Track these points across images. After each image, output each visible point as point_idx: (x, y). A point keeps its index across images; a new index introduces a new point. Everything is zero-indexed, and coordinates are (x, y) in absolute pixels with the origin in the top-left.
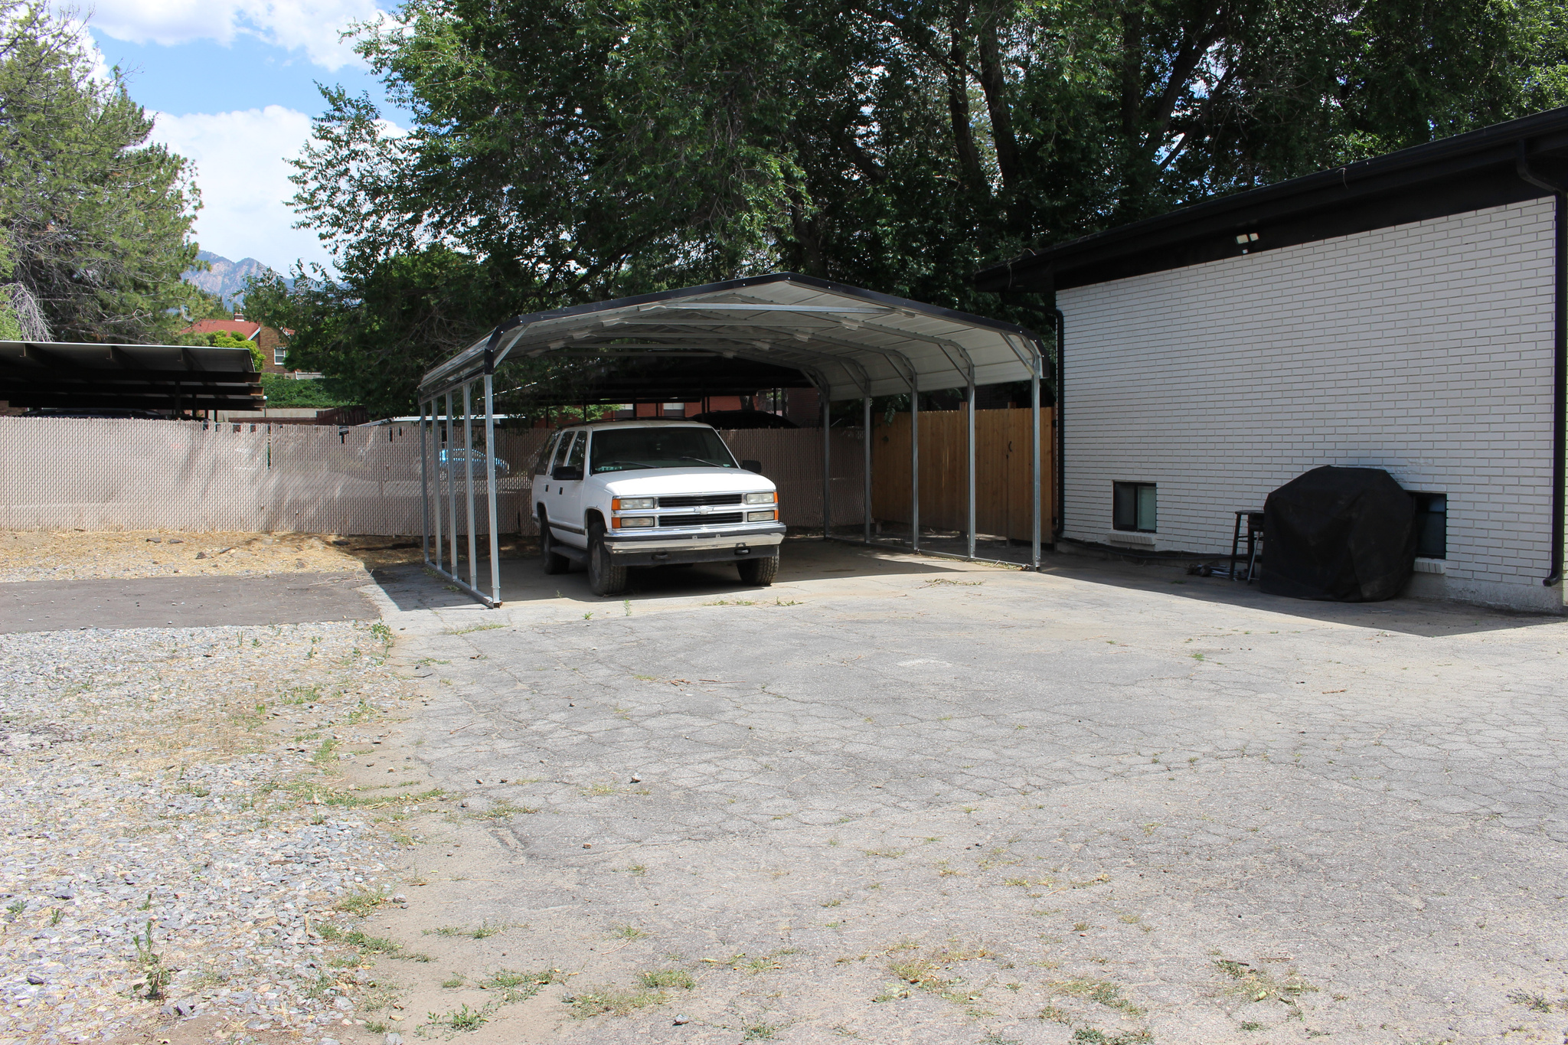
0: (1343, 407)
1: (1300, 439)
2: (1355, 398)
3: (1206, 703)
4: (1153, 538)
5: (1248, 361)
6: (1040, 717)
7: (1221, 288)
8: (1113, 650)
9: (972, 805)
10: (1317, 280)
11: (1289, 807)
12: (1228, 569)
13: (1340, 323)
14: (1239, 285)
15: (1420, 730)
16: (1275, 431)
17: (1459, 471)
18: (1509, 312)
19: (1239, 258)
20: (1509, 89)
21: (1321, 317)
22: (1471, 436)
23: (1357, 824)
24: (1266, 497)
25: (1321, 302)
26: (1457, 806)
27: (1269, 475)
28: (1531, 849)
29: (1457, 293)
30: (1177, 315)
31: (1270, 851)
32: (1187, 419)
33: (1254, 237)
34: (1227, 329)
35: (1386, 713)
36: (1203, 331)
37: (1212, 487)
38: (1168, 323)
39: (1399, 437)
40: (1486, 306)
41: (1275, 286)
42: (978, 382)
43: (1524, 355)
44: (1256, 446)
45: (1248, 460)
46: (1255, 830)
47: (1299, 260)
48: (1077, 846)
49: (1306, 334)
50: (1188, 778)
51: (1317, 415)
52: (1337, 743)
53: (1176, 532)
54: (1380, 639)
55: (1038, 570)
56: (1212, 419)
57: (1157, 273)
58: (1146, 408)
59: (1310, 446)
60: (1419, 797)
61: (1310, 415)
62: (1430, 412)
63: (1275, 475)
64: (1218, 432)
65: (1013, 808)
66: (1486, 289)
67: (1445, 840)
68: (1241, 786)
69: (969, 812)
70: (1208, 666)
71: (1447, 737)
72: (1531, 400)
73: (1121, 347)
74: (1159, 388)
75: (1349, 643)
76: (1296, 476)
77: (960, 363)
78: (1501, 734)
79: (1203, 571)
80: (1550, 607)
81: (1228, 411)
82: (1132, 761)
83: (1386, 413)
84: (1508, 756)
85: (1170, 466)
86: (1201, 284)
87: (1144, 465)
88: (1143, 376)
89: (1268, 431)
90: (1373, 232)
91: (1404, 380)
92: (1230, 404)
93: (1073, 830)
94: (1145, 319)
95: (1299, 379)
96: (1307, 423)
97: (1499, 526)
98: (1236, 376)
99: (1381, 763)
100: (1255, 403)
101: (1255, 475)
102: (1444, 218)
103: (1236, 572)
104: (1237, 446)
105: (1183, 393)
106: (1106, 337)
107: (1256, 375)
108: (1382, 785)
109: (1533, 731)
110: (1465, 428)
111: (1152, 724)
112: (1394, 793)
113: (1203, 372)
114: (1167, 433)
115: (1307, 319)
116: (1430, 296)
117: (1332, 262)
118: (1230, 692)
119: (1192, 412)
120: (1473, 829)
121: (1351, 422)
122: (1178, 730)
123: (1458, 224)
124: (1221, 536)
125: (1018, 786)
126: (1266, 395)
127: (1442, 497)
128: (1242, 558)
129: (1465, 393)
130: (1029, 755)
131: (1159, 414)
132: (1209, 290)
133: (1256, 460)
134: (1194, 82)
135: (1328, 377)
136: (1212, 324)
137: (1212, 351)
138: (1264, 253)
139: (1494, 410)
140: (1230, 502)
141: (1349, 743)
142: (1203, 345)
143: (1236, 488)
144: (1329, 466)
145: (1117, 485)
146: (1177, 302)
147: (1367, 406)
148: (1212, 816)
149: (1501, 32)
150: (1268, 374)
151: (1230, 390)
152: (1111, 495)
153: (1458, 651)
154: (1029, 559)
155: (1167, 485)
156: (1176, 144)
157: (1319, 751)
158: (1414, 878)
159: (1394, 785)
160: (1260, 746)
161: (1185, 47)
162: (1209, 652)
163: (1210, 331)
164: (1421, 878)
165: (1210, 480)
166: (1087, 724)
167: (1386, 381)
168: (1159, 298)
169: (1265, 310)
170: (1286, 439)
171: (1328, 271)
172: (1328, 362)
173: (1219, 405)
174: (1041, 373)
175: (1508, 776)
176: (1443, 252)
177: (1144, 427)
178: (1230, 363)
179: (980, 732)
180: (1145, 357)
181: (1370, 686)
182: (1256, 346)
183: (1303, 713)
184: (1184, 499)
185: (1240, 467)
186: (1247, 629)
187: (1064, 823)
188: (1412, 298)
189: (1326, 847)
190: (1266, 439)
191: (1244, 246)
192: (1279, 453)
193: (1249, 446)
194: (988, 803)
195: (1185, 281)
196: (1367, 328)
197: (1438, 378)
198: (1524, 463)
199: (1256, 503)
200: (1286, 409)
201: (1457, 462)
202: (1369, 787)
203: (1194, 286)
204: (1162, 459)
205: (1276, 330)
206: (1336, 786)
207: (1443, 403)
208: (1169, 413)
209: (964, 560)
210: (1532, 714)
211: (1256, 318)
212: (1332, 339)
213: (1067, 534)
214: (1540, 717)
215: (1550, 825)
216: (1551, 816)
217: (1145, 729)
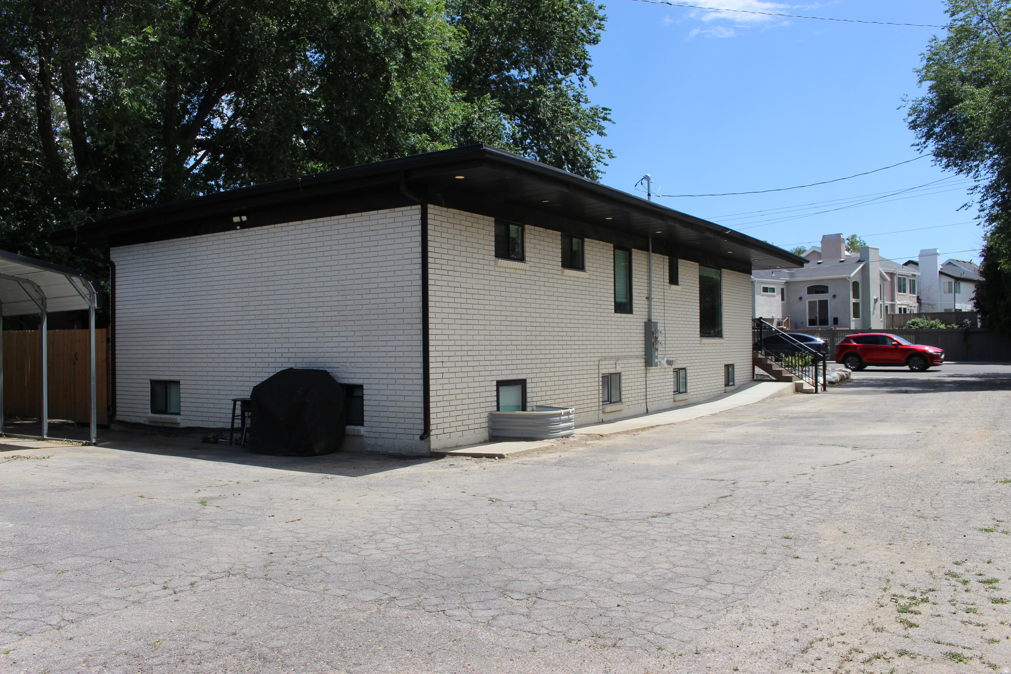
0: (300, 330)
1: (273, 351)
2: (307, 325)
3: (205, 537)
4: (178, 418)
5: (240, 300)
6: (80, 561)
7: (222, 251)
8: (142, 502)
9: (11, 646)
10: (284, 248)
11: (259, 612)
12: (229, 438)
13: (298, 276)
14: (235, 249)
15: (347, 543)
16: (258, 346)
17: (370, 370)
18: (397, 273)
19: (235, 231)
20: (398, 144)
21: (286, 272)
22: (376, 349)
23: (305, 618)
24: (252, 389)
25: (286, 263)
26: (369, 596)
27: (254, 374)
28: (414, 620)
29: (367, 260)
30: (194, 267)
31: (244, 650)
32: (200, 338)
33: (244, 218)
34: (226, 278)
35: (326, 533)
36: (211, 279)
37: (217, 383)
38: (188, 272)
39: (335, 350)
40: (384, 269)
41: (258, 251)
42: (49, 310)
43: (406, 300)
44: (246, 355)
45: (241, 365)
46: (234, 634)
47: (273, 235)
48: (97, 669)
49: (277, 283)
50: (189, 598)
51: (284, 335)
52: (294, 559)
53: (193, 414)
54: (325, 481)
55: (95, 444)
56: (216, 337)
57: (181, 239)
58: (172, 330)
59: (280, 355)
60: (345, 593)
61: (279, 335)
62: (352, 334)
63: (258, 374)
64: (221, 346)
65: (48, 643)
66: (384, 258)
67: (362, 623)
68: (227, 600)
69: (8, 653)
70: (210, 509)
71: (363, 546)
72: (409, 327)
73: (155, 288)
74: (181, 316)
75: (305, 485)
76: (271, 375)
77: (36, 296)
78: (396, 540)
79: (212, 440)
80: (424, 452)
81: (227, 332)
82: (148, 589)
83: (327, 334)
84: (400, 555)
85: (189, 369)
86: (210, 248)
87: (172, 369)
88: (171, 308)
89: (253, 346)
90: (318, 220)
91: (336, 313)
92: (229, 328)
93: (95, 655)
94: (172, 270)
95: (273, 312)
96: (278, 340)
97: (393, 404)
98: (233, 309)
99: (322, 570)
100: (245, 327)
101: (246, 374)
102: (359, 214)
103: (234, 440)
104: (233, 355)
105: (198, 320)
106: (145, 281)
107: (245, 309)
108: (322, 587)
109: (414, 536)
110: (373, 344)
111: (166, 558)
112: (329, 592)
113: (210, 306)
114: (187, 347)
115: (277, 273)
116: (351, 261)
117: (293, 237)
118: (223, 527)
119: (204, 333)
120: (379, 611)
121: (305, 340)
122: (184, 561)
123: (367, 218)
124: (224, 415)
125: (54, 622)
126: (252, 322)
127: (360, 387)
128: (238, 430)
129: (373, 322)
130: (67, 594)
131: (182, 334)
132: (215, 252)
133: (246, 365)
134: (214, 118)
135: (291, 311)
136: (217, 274)
137: (216, 292)
138: (251, 229)
139: (389, 333)
140: (229, 393)
141: (302, 558)
142: (210, 288)
143: (233, 383)
144: (291, 369)
145: (155, 384)
146: (194, 259)
147: (314, 330)
148: (204, 627)
149: (393, 109)
150: (253, 308)
151: (229, 318)
152: (149, 390)
153: (371, 485)
154: (88, 437)
155: (187, 382)
156: (199, 157)
157: (282, 566)
158: (342, 655)
159: (330, 586)
160: (241, 567)
161: (208, 94)
162: (211, 498)
163: (215, 279)
164: (346, 655)
165: (216, 378)
166: (116, 563)
167: (326, 314)
168: (181, 256)
169: (251, 266)
170: (265, 350)
171: (291, 242)
172: (291, 301)
173: (221, 328)
174: (96, 305)
175: (400, 570)
176: (359, 234)
177: (171, 343)
178: (228, 300)
179: (29, 580)
180: (172, 295)
181: (317, 515)
182: (245, 290)
183: (272, 538)
184: (199, 391)
185: (235, 369)
186: (238, 480)
187: (89, 650)
188: (341, 262)
189: (283, 640)
190: (252, 351)
191: (238, 224)
192: (260, 360)
193: (241, 355)
194: (27, 641)
195: (199, 245)
196: (314, 280)
197: (357, 312)
198: (407, 365)
199: (246, 393)
200: (265, 331)
201: (368, 365)
202: (313, 589)
203: (205, 248)
204: (183, 365)
205: (258, 280)
206: (292, 591)
207: (360, 328)
208: (188, 333)
209: (39, 440)
210: (414, 525)
211: (245, 271)
212: (293, 286)
213: (118, 418)
214: (418, 526)
215: (425, 601)
216: (425, 595)
217: (160, 563)
